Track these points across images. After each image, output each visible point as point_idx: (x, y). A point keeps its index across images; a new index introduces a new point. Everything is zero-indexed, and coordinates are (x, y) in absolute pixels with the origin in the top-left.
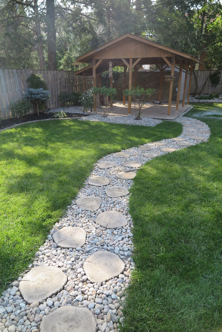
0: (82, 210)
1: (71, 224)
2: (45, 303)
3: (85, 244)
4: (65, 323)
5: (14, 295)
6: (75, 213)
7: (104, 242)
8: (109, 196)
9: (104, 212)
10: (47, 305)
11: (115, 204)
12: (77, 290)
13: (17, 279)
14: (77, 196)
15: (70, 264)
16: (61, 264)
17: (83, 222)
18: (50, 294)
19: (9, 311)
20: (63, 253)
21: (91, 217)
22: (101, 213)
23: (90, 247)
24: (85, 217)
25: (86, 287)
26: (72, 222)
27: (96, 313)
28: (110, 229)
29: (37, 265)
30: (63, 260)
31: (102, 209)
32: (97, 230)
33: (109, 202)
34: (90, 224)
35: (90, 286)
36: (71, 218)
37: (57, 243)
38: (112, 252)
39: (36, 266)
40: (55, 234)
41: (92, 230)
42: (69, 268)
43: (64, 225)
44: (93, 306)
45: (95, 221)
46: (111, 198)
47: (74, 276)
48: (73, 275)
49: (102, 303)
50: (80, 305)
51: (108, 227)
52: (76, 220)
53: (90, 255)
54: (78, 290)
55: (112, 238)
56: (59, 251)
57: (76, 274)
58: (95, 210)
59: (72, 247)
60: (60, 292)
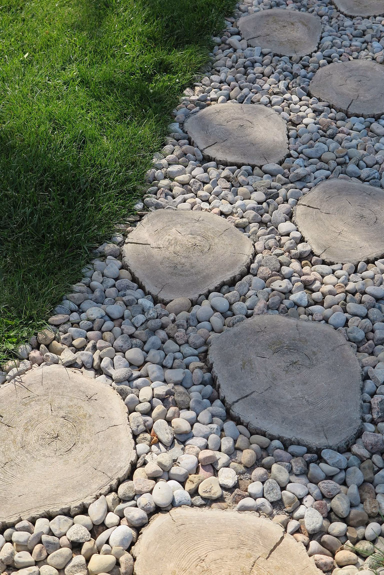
0: (261, 53)
1: (232, 94)
2: (206, 303)
3: (289, 156)
4: (276, 354)
5: (115, 277)
6: (241, 61)
7: (346, 154)
8: (346, 12)
9: (332, 62)
10: (214, 309)
11: (367, 37)
12: (289, 279)
13: (110, 239)
14: (237, 5)
15: (254, 209)
16: (226, 207)
17: (270, 91)
18: (216, 283)
19: (116, 314)
20: (227, 178)
21: (295, 76)
22: (324, 65)
23: (305, 167)
24: (276, 74)
25: (312, 273)
26: (237, 88)
27: (355, 338)
28: (361, 118)
29: (158, 206)
30: (230, 197)
31: (326, 53)
32: (321, 118)
33: (348, 32)
34: (295, 98)
35: (325, 272)
36: (230, 77)
37: (202, 148)
38: (375, 186)
39: (156, 208)
40: (189, 120)
41: (303, 117)
42: (254, 220)
43: (213, 95)
44: (344, 322)
45: (309, 88)
46: (352, 17)
47: (271, 242)
48: (269, 239)
49: (367, 317)
50: (303, 316)
51: (351, 110)
52: (245, 84)
53: (310, 188)
54: (293, 279)
55: (369, 144)
56: (213, 172)
57: (277, 238)
58: (304, 53)
59: (252, 163)
60: (240, 279)
